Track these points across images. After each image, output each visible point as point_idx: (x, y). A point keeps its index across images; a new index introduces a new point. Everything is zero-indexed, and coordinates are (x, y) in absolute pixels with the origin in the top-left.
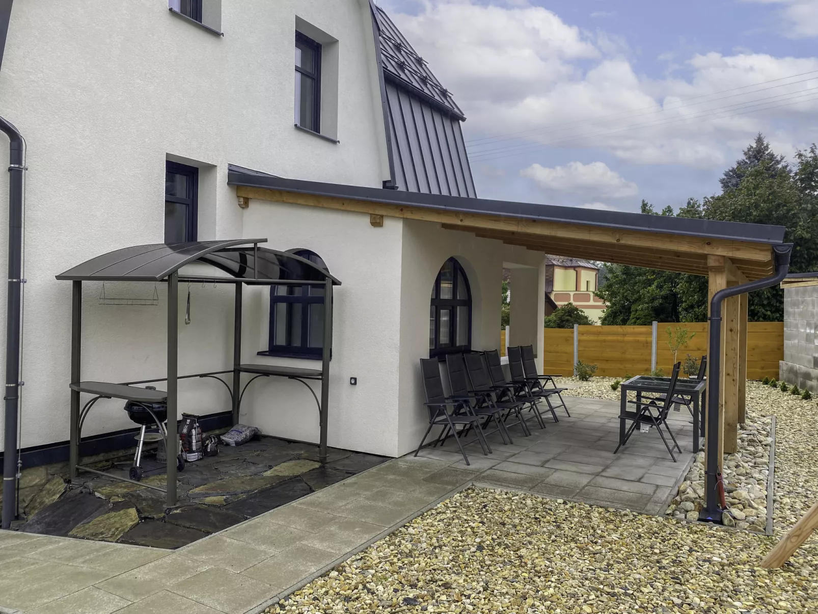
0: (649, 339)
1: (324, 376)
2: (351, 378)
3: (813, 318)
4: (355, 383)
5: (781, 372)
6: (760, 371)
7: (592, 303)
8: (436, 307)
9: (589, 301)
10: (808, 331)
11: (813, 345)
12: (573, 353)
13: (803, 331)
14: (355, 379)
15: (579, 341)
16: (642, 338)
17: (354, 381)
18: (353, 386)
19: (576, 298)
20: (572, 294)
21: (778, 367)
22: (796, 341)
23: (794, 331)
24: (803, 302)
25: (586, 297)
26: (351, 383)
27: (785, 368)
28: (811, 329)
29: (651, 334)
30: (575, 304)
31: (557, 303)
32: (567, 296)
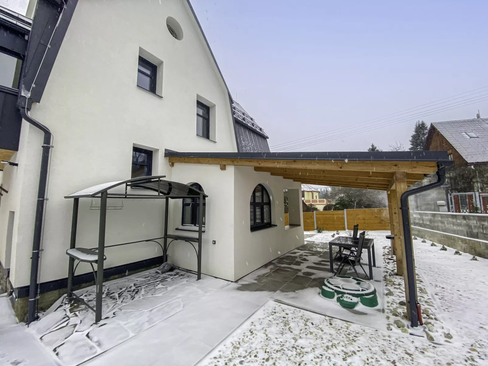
0: (343, 216)
1: (199, 240)
2: (213, 241)
4: (215, 243)
7: (318, 203)
8: (254, 206)
9: (317, 202)
12: (314, 221)
14: (215, 241)
15: (316, 217)
16: (341, 216)
17: (214, 242)
18: (214, 245)
19: (313, 201)
20: (311, 200)
25: (316, 201)
26: (213, 243)
29: (344, 214)
30: (313, 203)
31: (306, 203)
32: (309, 201)
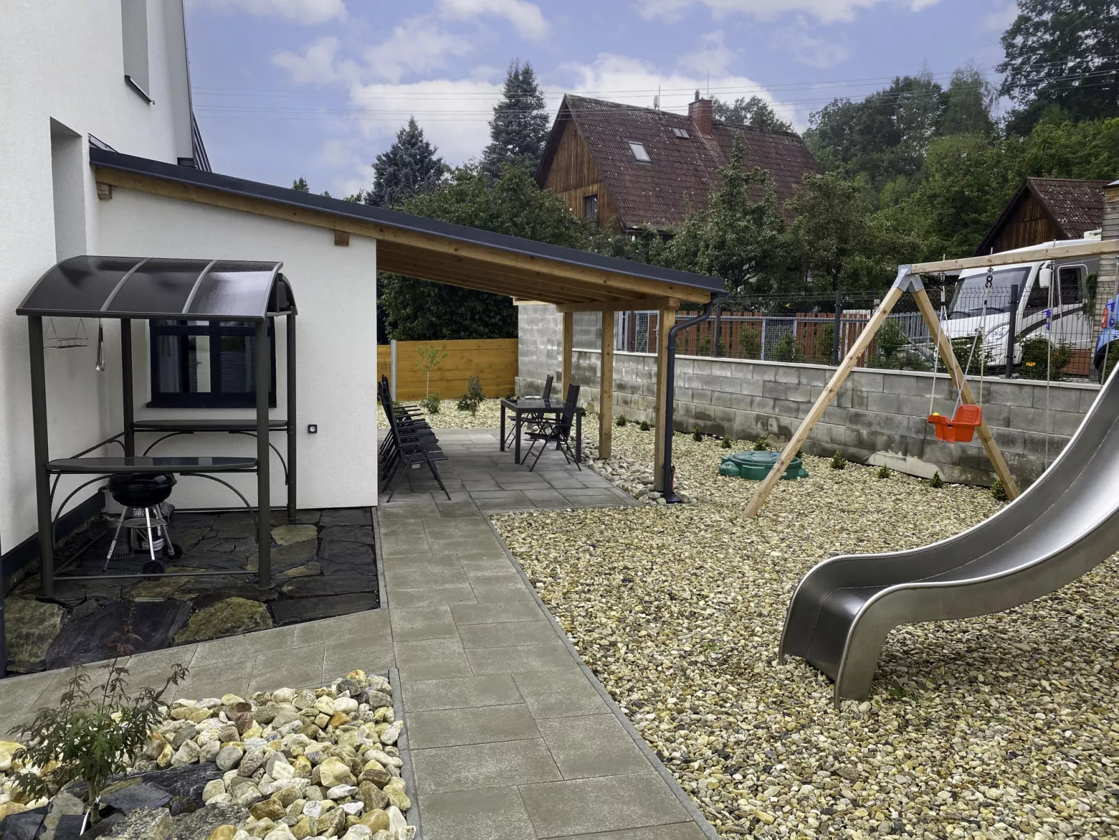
1: (291, 426)
2: (310, 426)
3: (556, 335)
4: (315, 432)
5: (517, 388)
6: (495, 388)
10: (549, 347)
11: (556, 361)
13: (543, 347)
14: (316, 426)
17: (314, 429)
18: (313, 434)
21: (513, 383)
22: (534, 358)
23: (532, 348)
24: (542, 320)
26: (309, 432)
27: (522, 384)
28: (553, 345)
29: (389, 354)
